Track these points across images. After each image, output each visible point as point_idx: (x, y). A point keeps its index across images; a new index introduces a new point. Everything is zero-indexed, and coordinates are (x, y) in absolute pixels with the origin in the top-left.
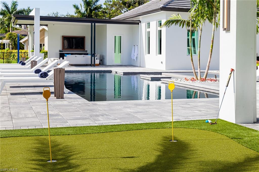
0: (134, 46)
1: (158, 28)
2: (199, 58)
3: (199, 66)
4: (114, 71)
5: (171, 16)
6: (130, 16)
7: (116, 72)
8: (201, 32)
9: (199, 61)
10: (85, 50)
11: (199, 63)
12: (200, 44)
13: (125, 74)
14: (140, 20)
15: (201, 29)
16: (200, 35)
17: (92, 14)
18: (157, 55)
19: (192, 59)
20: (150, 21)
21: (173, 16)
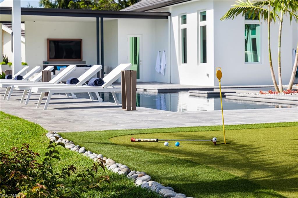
0: (160, 52)
1: (200, 23)
2: (279, 62)
3: (279, 74)
4: (141, 88)
5: (236, 3)
6: (154, 5)
7: (144, 89)
8: (282, 24)
9: (280, 66)
10: (82, 60)
11: (280, 68)
12: (280, 42)
13: (160, 91)
14: (169, 12)
15: (281, 20)
16: (280, 29)
17: (68, 6)
18: (199, 65)
19: (271, 63)
20: (186, 13)
21: (239, 3)
